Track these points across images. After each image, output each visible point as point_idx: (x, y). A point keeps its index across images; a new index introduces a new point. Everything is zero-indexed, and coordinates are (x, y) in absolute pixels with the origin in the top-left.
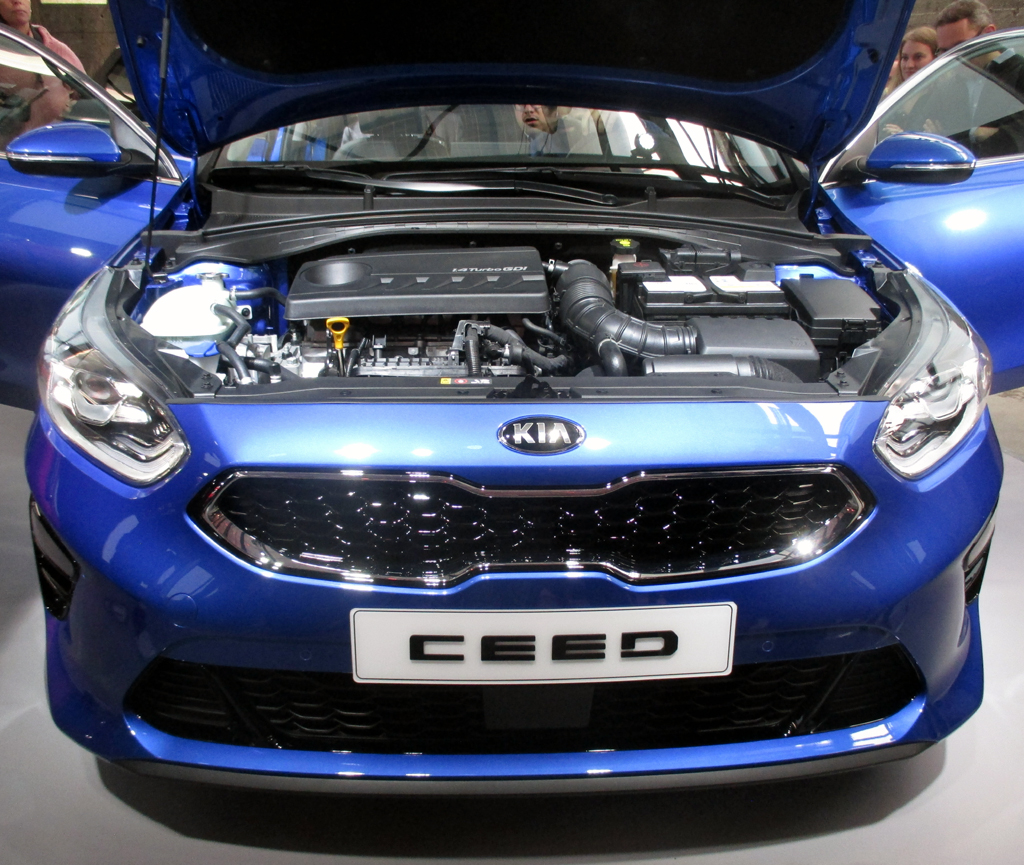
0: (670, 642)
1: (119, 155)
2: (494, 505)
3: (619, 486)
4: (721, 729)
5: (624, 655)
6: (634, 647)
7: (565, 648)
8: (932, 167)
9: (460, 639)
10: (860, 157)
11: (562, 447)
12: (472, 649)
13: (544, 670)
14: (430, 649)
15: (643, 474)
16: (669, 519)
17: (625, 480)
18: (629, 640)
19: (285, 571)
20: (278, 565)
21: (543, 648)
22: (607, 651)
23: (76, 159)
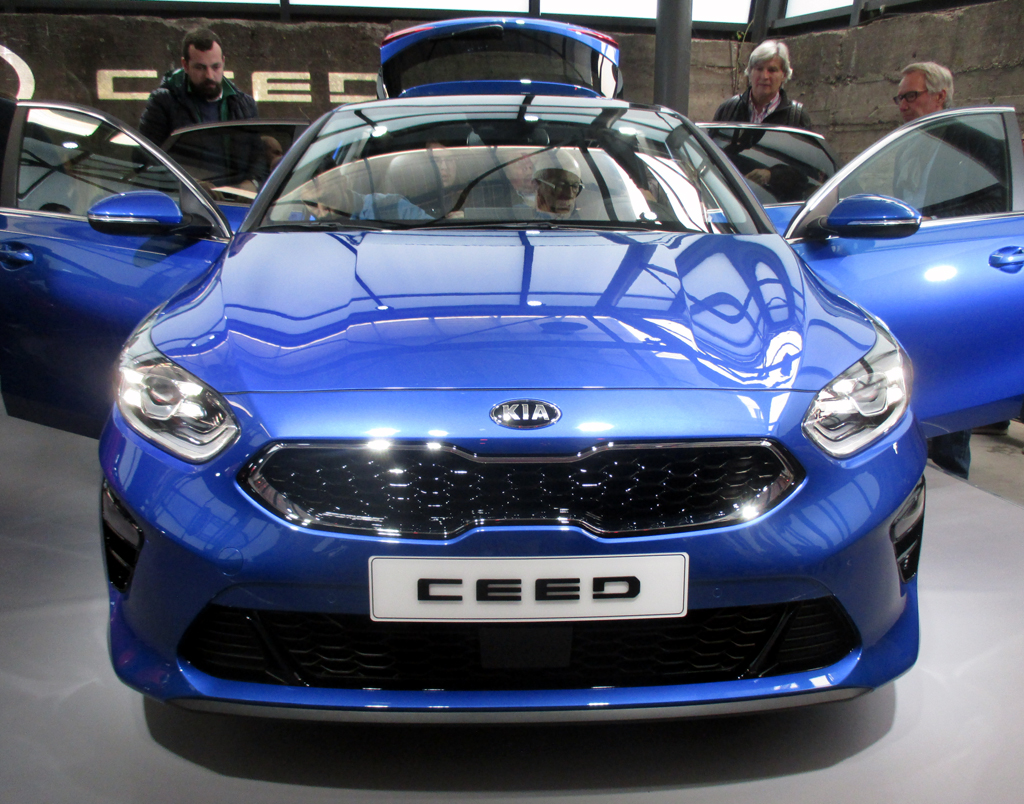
0: (634, 586)
1: (181, 218)
2: (488, 470)
3: (588, 455)
4: (685, 672)
5: (595, 597)
6: (603, 590)
7: (546, 590)
8: (886, 223)
9: (459, 582)
10: (823, 216)
11: (541, 423)
12: (468, 591)
13: (529, 610)
14: (435, 590)
15: (611, 445)
16: (631, 483)
17: (594, 449)
18: (599, 583)
19: (312, 526)
20: (307, 522)
21: (528, 590)
22: (581, 593)
23: (145, 220)
